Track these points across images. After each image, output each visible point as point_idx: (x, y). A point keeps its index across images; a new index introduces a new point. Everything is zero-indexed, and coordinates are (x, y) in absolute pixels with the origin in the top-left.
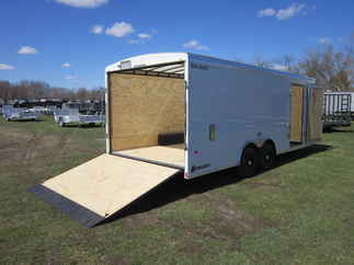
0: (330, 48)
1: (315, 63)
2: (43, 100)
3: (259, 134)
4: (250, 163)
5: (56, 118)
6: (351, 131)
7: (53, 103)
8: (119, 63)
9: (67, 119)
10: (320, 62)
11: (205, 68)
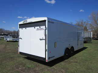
0: (83, 21)
1: (79, 24)
2: (2, 34)
3: (70, 45)
4: (67, 54)
5: (5, 39)
6: (92, 43)
7: (5, 35)
8: (23, 21)
9: (8, 39)
10: (80, 24)
11: (53, 23)
